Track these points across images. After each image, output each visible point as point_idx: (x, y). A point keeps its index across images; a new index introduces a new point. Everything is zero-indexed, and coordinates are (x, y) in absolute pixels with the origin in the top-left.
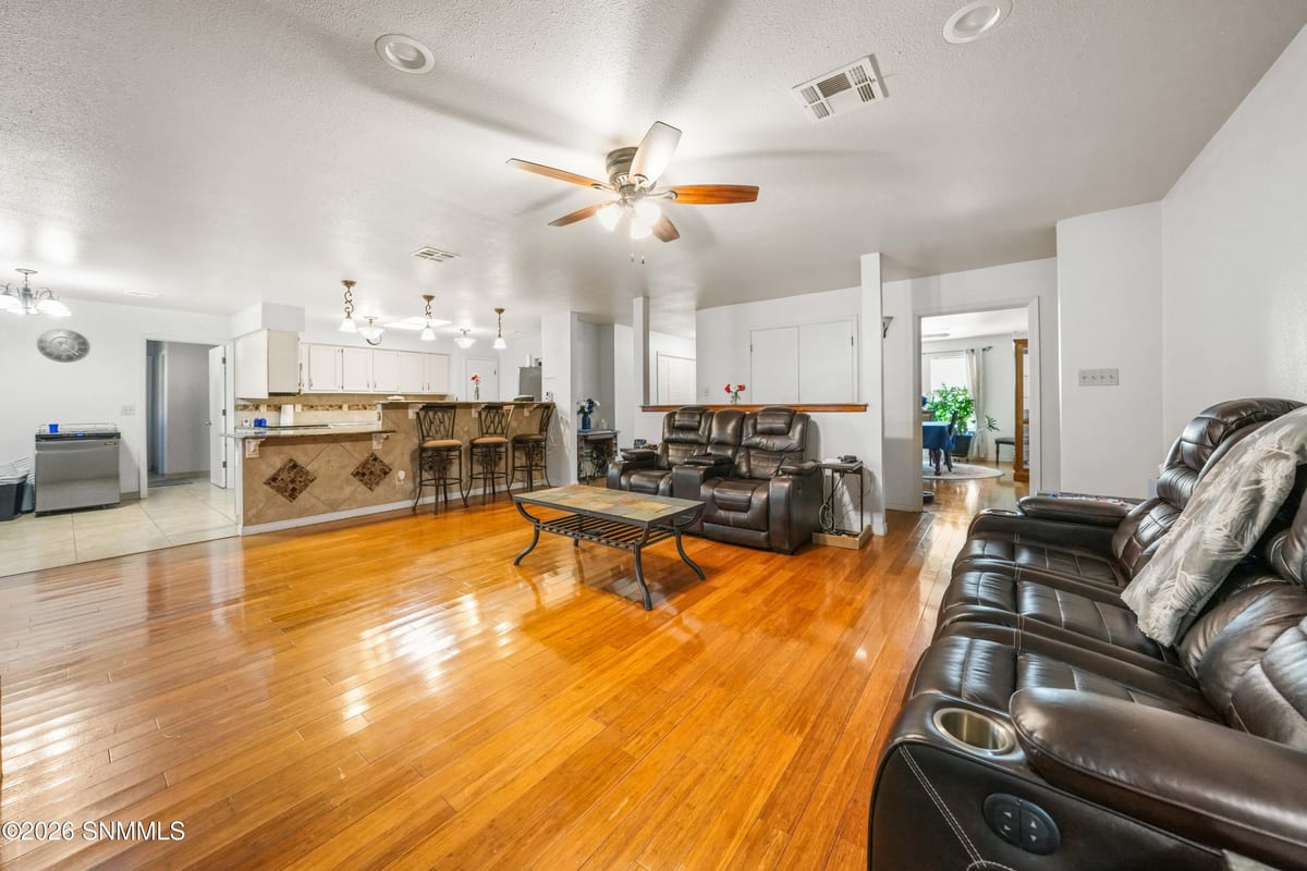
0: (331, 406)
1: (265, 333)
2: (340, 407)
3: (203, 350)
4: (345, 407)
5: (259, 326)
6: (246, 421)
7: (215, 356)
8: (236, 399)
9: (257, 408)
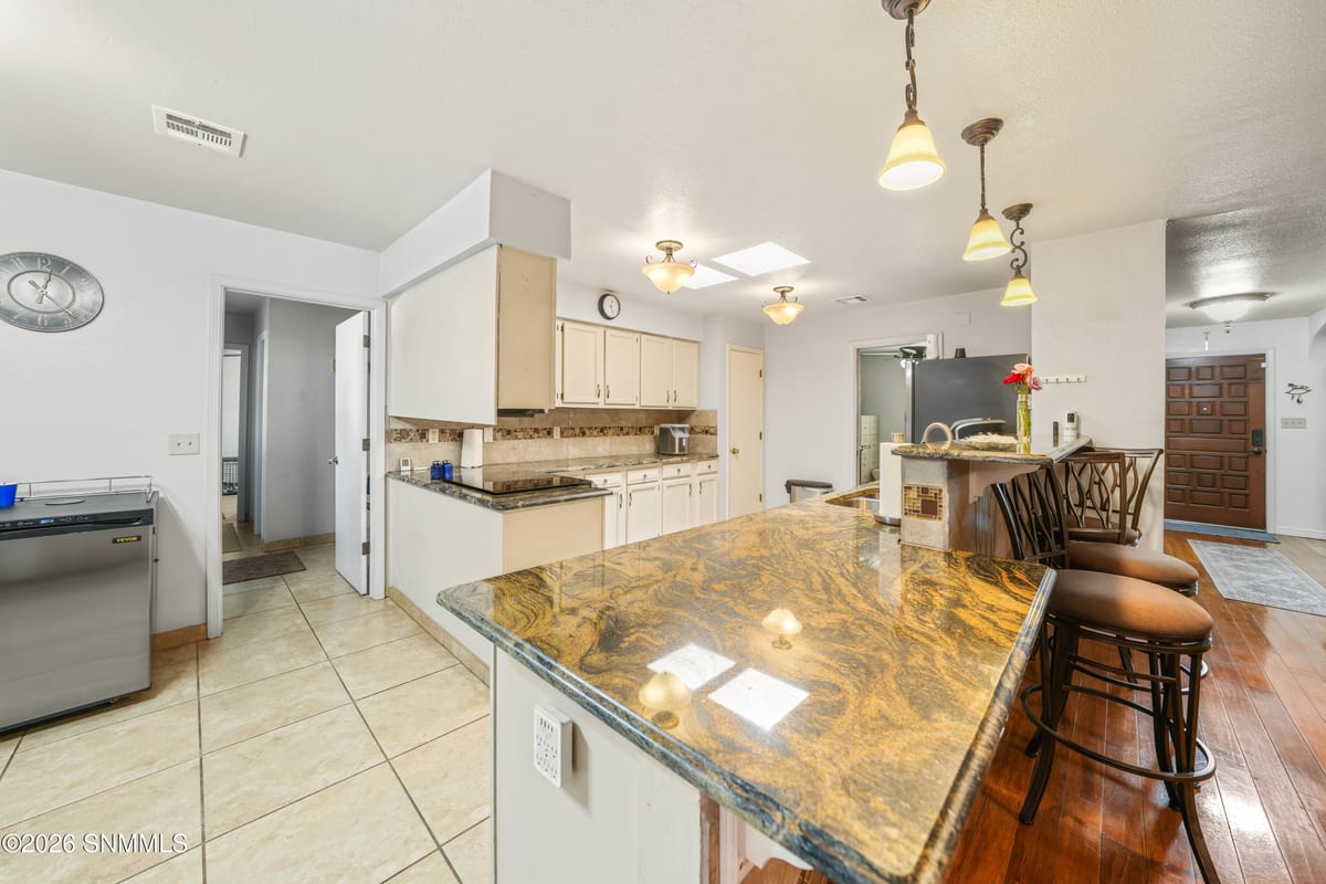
0: (536, 430)
1: (493, 252)
2: (550, 433)
3: (323, 319)
4: (557, 432)
5: (485, 235)
6: (406, 463)
7: (349, 334)
8: (388, 418)
9: (423, 436)
